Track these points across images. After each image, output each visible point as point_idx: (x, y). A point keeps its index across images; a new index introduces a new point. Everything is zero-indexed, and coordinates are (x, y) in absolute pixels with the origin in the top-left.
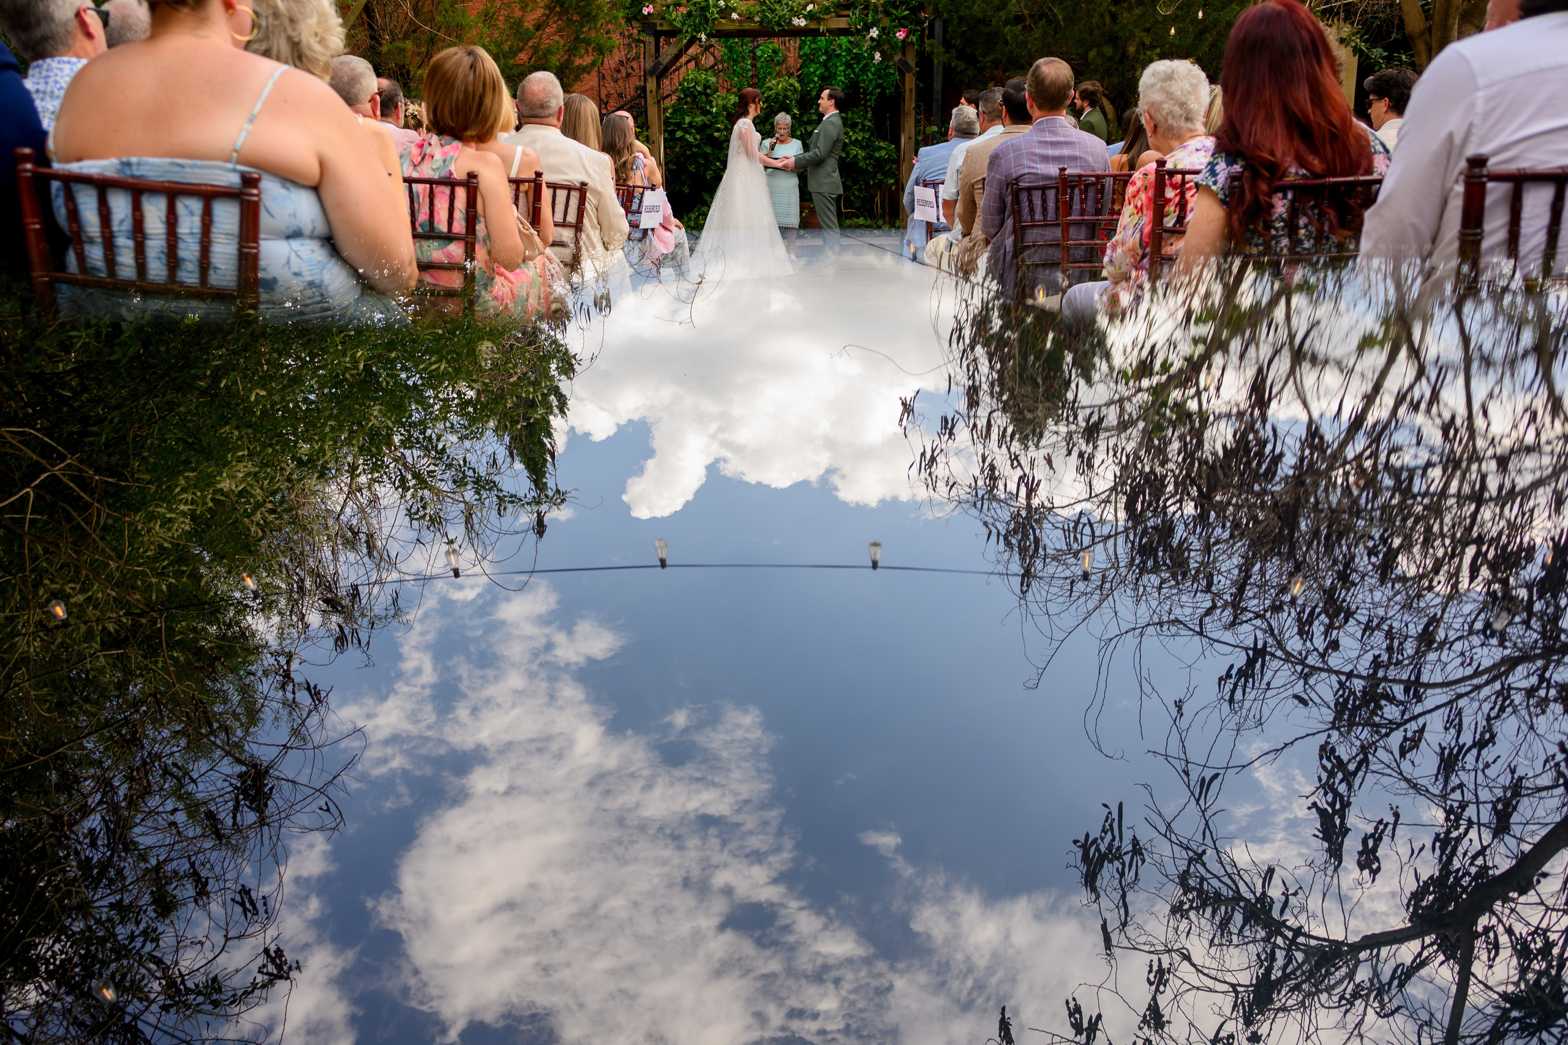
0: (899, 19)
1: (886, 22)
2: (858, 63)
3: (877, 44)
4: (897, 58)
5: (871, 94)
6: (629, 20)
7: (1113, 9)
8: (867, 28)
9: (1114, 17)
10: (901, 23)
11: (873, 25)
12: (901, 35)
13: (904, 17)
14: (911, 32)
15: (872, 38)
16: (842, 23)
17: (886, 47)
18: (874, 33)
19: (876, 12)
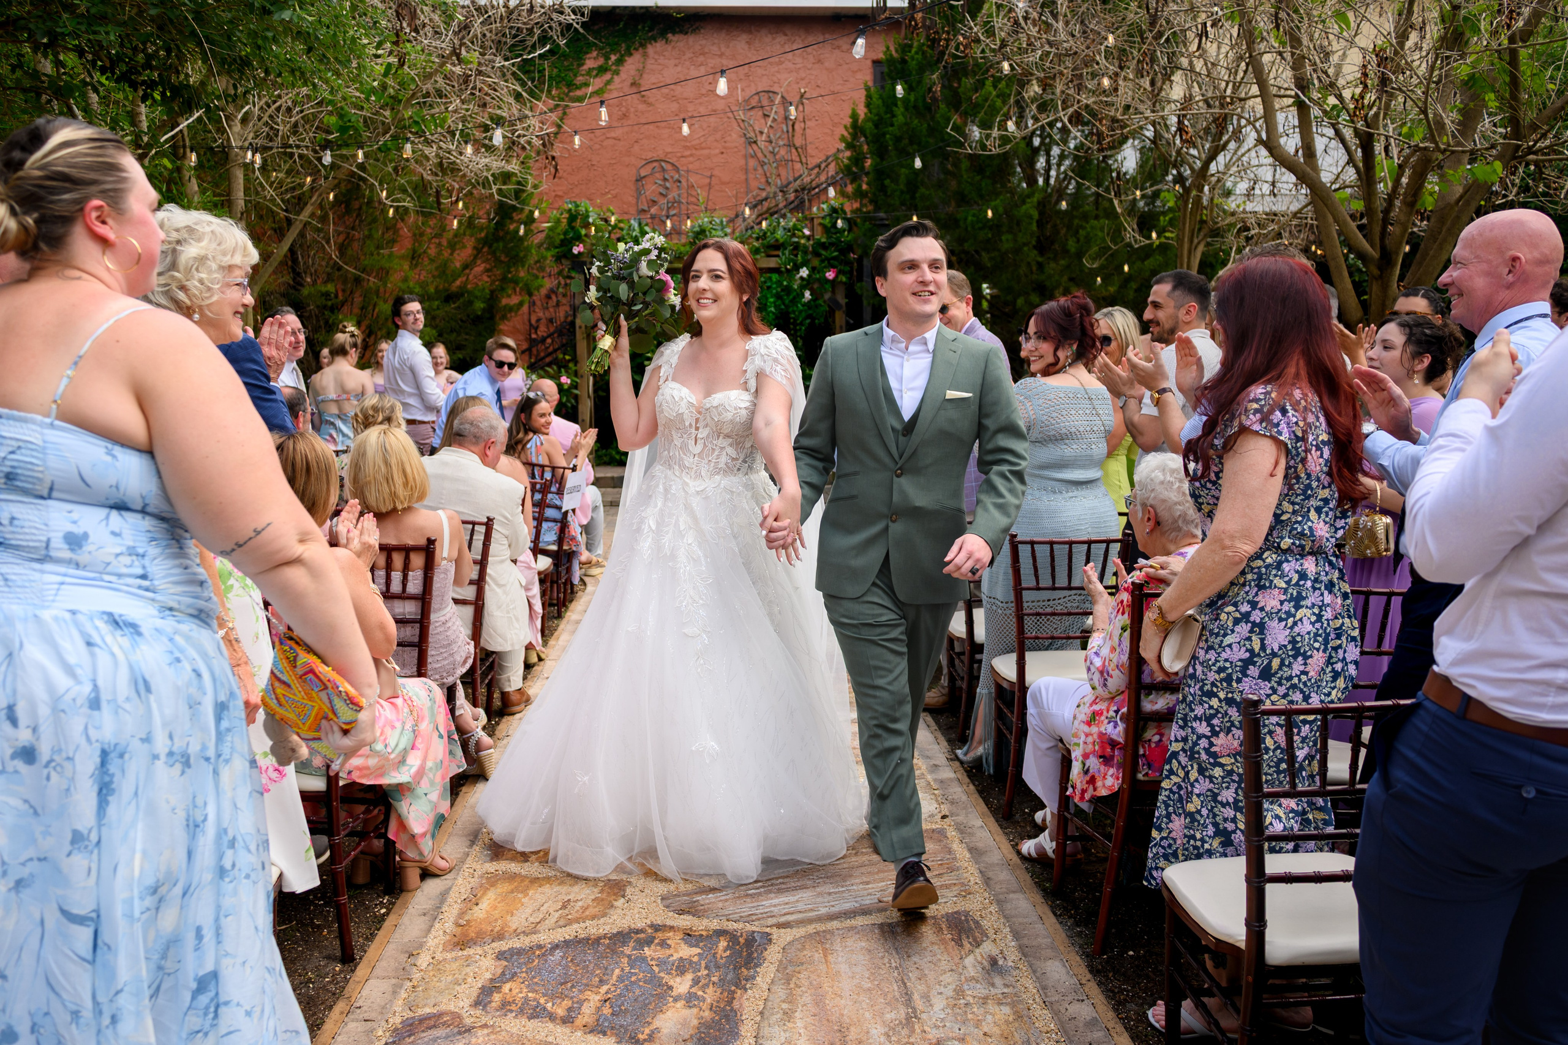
0: (828, 259)
1: (816, 262)
2: (788, 294)
3: (807, 283)
4: (827, 296)
5: (801, 324)
6: (558, 259)
7: (1040, 259)
8: (797, 268)
9: (1040, 266)
10: (830, 264)
11: (803, 265)
12: (830, 275)
13: (834, 258)
14: (840, 272)
15: (802, 278)
16: (772, 263)
17: (816, 286)
18: (804, 272)
19: (805, 252)
